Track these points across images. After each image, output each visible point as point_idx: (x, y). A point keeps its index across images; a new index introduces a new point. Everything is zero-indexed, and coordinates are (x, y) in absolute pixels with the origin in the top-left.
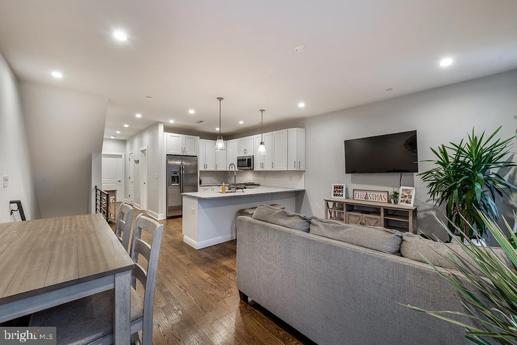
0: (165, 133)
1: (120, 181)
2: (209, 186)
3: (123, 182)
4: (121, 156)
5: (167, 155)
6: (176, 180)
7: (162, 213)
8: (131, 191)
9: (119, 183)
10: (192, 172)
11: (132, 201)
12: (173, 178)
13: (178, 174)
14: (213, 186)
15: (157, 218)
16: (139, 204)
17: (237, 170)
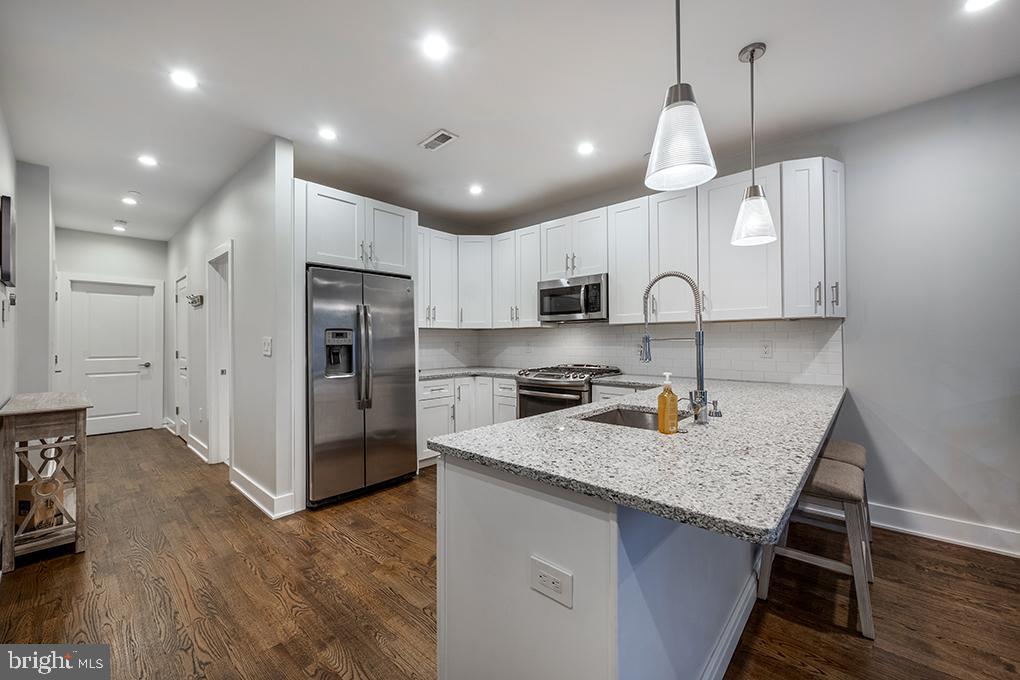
0: (301, 183)
1: (147, 365)
2: (447, 377)
3: (157, 370)
4: (153, 288)
5: (308, 265)
6: (342, 359)
7: (289, 489)
8: (181, 398)
9: (145, 371)
10: (396, 331)
11: (183, 427)
12: (332, 353)
13: (350, 339)
14: (456, 376)
15: (273, 511)
16: (206, 440)
17: (538, 325)
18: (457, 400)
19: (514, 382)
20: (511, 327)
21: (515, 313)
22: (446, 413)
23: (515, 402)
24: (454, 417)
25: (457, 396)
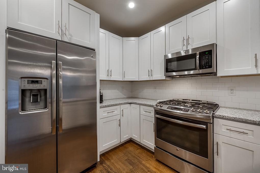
14: (121, 104)
17: (164, 78)
18: (121, 116)
19: (152, 109)
20: (148, 79)
21: (150, 73)
22: (116, 123)
23: (153, 120)
24: (120, 125)
25: (122, 114)
